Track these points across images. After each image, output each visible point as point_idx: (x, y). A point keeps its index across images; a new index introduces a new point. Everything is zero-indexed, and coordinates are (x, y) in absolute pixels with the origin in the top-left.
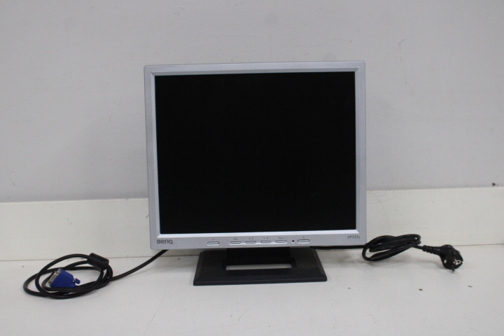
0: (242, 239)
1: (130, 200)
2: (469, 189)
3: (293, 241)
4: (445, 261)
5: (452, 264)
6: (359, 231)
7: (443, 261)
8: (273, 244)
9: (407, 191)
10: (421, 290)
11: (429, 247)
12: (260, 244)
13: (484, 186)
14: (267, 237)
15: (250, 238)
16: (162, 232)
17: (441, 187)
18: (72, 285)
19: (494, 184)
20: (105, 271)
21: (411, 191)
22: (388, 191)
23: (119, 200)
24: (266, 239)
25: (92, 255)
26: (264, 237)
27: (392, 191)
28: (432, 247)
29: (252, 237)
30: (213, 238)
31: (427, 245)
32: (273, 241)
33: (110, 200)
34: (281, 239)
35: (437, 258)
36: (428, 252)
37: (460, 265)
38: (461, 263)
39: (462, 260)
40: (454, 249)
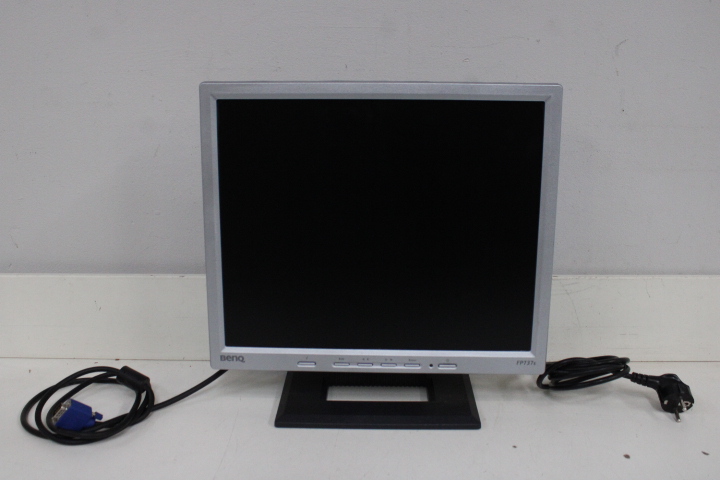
0: (351, 360)
1: (187, 276)
2: (706, 278)
3: (431, 365)
4: (666, 402)
5: (676, 405)
6: (534, 354)
7: (662, 402)
8: (400, 369)
9: (611, 277)
10: (627, 456)
11: (642, 376)
12: (380, 367)
14: (391, 358)
15: (363, 358)
16: (229, 342)
17: (663, 273)
18: (91, 423)
20: (143, 395)
21: (617, 277)
22: (582, 277)
23: (169, 276)
24: (389, 361)
25: (125, 369)
26: (385, 358)
27: (588, 277)
28: (647, 377)
29: (368, 358)
30: (307, 356)
31: (639, 372)
32: (400, 364)
33: (158, 276)
34: (412, 361)
35: (652, 392)
36: (639, 383)
37: (688, 408)
38: (691, 406)
39: (692, 401)
40: (681, 382)
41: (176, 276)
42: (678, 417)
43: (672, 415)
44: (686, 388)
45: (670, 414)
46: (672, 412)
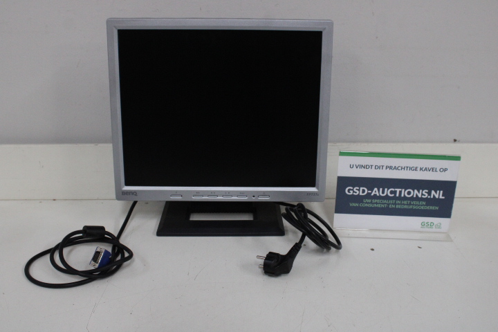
0: (204, 193)
3: (254, 197)
6: (318, 189)
8: (235, 199)
10: (372, 250)
12: (222, 198)
13: (446, 142)
14: (229, 192)
15: (212, 192)
16: (127, 184)
19: (455, 141)
24: (228, 194)
26: (226, 192)
29: (214, 192)
30: (176, 191)
32: (235, 196)
34: (242, 194)
41: (92, 145)
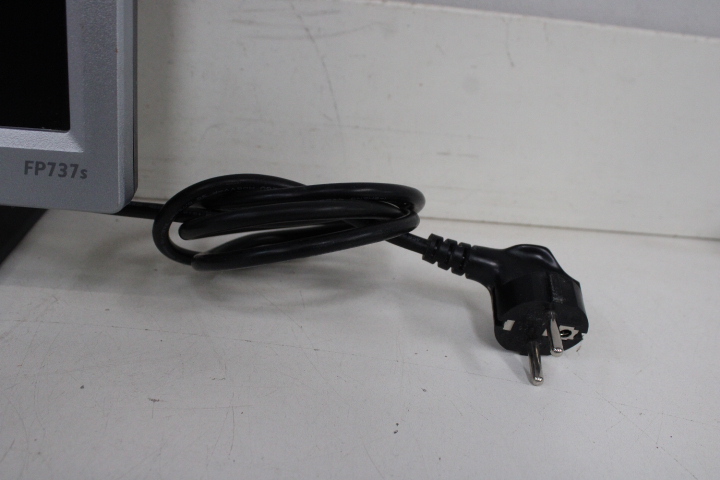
4: (508, 325)
5: (537, 336)
7: (498, 323)
28: (466, 248)
35: (480, 292)
36: (444, 265)
37: (567, 345)
38: (578, 338)
39: (582, 324)
40: (560, 271)
42: (536, 369)
43: (521, 361)
44: (571, 288)
45: (517, 357)
46: (523, 351)
